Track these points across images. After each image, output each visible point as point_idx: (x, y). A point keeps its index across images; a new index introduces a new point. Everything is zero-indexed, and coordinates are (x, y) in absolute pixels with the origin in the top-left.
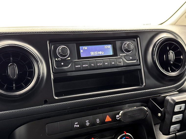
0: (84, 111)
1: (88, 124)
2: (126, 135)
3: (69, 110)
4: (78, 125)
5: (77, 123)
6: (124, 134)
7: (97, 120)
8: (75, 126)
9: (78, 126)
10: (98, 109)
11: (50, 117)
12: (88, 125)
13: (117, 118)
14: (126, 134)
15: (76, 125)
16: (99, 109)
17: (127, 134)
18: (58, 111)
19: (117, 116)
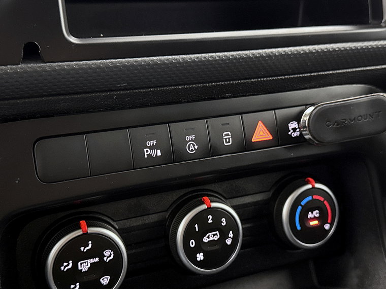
0: (180, 102)
1: (192, 148)
2: (314, 190)
3: (126, 92)
4: (159, 151)
5: (155, 142)
6: (309, 186)
7: (226, 135)
8: (146, 154)
9: (159, 154)
10: (227, 98)
11: (52, 116)
12: (192, 150)
13: (290, 133)
14: (313, 187)
15: (151, 148)
16: (230, 97)
17: (318, 186)
18: (84, 95)
19: (293, 125)
